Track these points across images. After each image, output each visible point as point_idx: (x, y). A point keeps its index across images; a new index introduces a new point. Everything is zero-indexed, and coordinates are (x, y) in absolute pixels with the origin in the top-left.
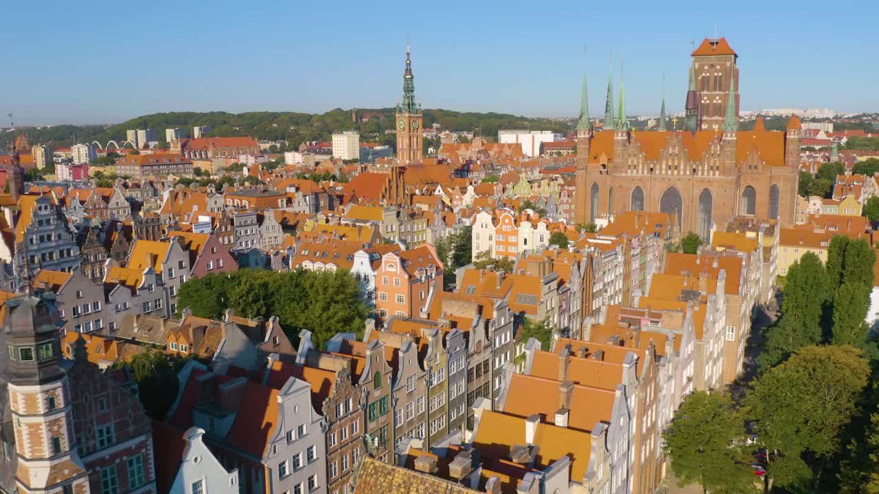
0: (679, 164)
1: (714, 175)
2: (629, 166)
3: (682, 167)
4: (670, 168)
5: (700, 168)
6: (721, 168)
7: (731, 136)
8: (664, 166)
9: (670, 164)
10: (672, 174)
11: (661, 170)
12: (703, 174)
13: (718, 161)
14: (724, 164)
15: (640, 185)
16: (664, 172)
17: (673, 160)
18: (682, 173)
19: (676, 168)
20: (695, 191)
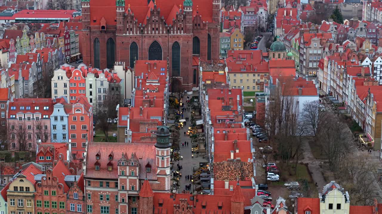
0: (159, 27)
1: (180, 33)
2: (128, 29)
3: (161, 28)
4: (153, 29)
5: (172, 29)
6: (184, 29)
7: (190, 9)
8: (150, 29)
9: (153, 27)
10: (155, 33)
11: (148, 31)
12: (174, 33)
13: (182, 25)
14: (186, 26)
15: (136, 41)
16: (150, 32)
17: (155, 25)
18: (161, 32)
19: (157, 29)
20: (170, 43)
